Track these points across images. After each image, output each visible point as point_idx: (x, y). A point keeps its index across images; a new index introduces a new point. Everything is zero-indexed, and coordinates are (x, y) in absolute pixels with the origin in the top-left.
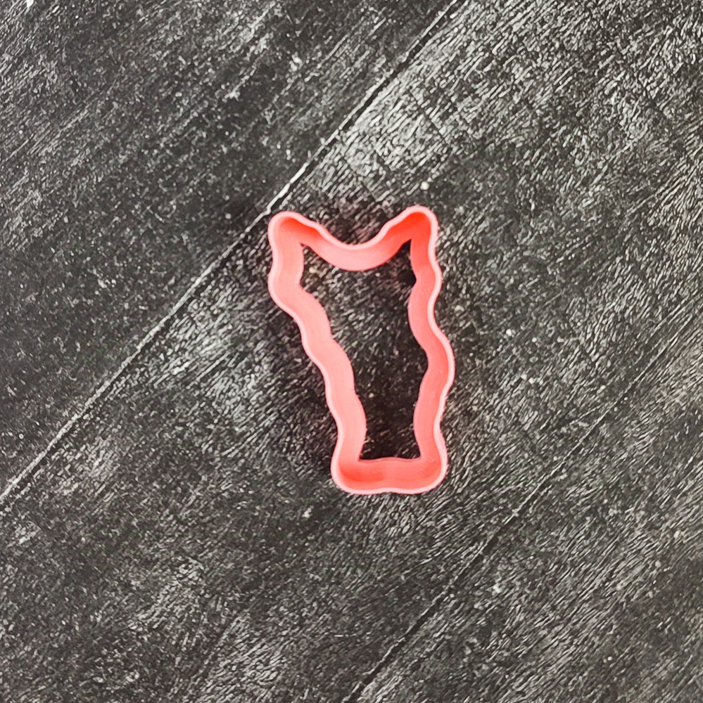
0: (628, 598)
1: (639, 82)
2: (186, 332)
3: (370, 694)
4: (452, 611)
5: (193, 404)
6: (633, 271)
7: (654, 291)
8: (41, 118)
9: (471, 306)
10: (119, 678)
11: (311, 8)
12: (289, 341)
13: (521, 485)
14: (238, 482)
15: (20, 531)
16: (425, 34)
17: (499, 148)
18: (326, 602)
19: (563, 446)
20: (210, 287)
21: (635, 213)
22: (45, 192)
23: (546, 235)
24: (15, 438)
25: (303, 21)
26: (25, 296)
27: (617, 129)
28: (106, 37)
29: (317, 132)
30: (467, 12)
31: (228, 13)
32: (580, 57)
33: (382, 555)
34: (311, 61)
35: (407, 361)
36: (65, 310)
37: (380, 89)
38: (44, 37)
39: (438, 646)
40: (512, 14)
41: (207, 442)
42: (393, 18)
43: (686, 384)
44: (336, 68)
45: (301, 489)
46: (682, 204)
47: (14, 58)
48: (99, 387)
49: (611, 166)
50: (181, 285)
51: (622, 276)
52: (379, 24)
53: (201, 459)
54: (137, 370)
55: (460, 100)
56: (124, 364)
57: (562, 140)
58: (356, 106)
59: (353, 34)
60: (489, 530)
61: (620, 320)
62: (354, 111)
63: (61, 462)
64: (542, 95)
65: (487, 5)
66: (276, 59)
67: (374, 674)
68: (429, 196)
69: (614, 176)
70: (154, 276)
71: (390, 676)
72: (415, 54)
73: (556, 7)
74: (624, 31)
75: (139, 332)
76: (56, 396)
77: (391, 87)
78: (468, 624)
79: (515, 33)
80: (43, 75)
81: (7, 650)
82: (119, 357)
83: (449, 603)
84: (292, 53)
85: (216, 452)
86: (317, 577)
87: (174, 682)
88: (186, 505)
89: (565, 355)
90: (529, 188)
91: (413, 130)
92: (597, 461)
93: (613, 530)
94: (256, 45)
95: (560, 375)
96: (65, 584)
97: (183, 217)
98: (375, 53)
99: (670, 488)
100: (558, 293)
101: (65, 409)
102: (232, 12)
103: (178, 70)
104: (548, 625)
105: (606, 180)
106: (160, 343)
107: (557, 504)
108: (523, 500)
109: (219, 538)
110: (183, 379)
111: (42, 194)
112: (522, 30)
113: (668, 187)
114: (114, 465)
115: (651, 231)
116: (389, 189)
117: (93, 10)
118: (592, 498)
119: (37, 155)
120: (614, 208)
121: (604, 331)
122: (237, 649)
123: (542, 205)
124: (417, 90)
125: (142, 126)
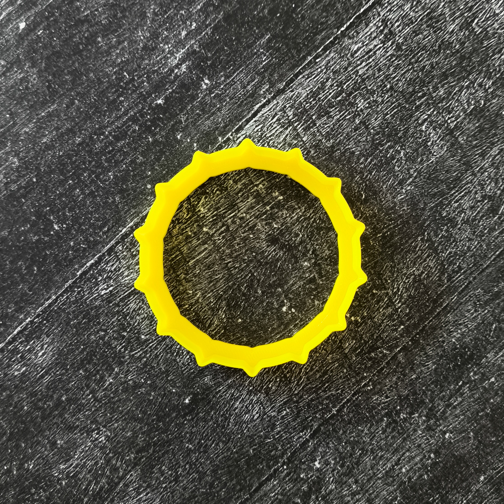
0: (410, 479)
1: (443, 117)
2: (113, 265)
4: (284, 479)
5: (113, 317)
6: (429, 248)
7: (442, 263)
8: (23, 107)
9: (315, 262)
11: (219, 46)
12: (184, 278)
13: (339, 391)
14: (140, 374)
16: (298, 70)
17: (343, 154)
18: (196, 465)
19: (371, 365)
20: (132, 235)
21: (434, 207)
22: (22, 159)
23: (371, 217)
25: (213, 55)
27: (425, 148)
28: (74, 55)
29: (217, 133)
30: (328, 58)
31: (161, 45)
32: (404, 96)
33: (238, 434)
34: (216, 82)
35: (267, 298)
36: (28, 243)
38: (30, 50)
39: (272, 502)
40: (359, 62)
41: (121, 344)
42: (276, 58)
43: (461, 329)
44: (234, 89)
45: (184, 382)
46: (466, 204)
47: (8, 64)
48: (47, 300)
49: (419, 173)
50: (112, 232)
51: (421, 250)
52: (266, 61)
53: (115, 356)
55: (319, 118)
56: (67, 285)
57: (387, 152)
58: (245, 116)
59: (247, 66)
60: (315, 422)
61: (418, 280)
62: (244, 120)
63: (15, 351)
64: (376, 120)
65: (342, 55)
66: (192, 79)
68: (291, 183)
69: (421, 180)
70: (93, 223)
72: (289, 84)
73: (390, 60)
74: (435, 80)
75: (79, 263)
76: (16, 303)
77: (271, 105)
78: (295, 488)
79: (360, 76)
80: (27, 77)
82: (64, 280)
83: (282, 472)
84: (204, 76)
85: (127, 352)
86: (190, 446)
88: (102, 388)
89: (378, 302)
90: (362, 183)
91: (284, 136)
92: (394, 379)
93: (402, 428)
94: (179, 69)
95: (373, 316)
96: (9, 440)
97: (116, 184)
98: (263, 80)
99: (445, 402)
100: (377, 258)
101: (22, 313)
102: (164, 45)
103: (123, 81)
104: (352, 493)
105: (415, 182)
106: (93, 272)
107: (364, 407)
108: (341, 402)
109: (123, 414)
110: (107, 298)
111: (19, 160)
112: (365, 74)
113: (457, 191)
114: (53, 356)
115: (444, 220)
116: (264, 176)
117: (67, 35)
118: (389, 404)
119: (18, 133)
120: (419, 202)
121: (406, 287)
122: (128, 495)
123: (370, 196)
124: (289, 108)
125: (94, 119)
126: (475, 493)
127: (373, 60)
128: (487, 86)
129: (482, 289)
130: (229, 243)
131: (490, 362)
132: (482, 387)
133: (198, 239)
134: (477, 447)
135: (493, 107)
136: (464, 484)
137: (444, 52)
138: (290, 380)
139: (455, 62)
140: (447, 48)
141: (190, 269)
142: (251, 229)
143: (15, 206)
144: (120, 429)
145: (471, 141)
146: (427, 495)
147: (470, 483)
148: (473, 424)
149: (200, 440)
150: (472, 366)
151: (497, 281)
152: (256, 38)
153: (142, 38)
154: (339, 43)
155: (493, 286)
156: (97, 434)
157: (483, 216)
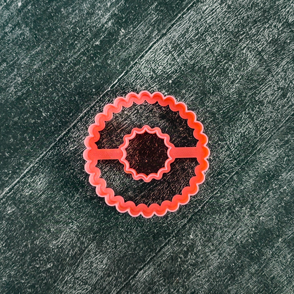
0: (241, 242)
1: (255, 45)
2: (76, 134)
3: (141, 275)
4: (174, 245)
5: (78, 162)
6: (249, 117)
7: (257, 125)
8: (22, 49)
10: (45, 265)
11: (129, 10)
12: (116, 139)
13: (202, 197)
14: (93, 192)
15: (9, 208)
16: (173, 22)
17: (200, 68)
18: (126, 239)
19: (219, 183)
20: (86, 117)
21: (251, 95)
22: (23, 78)
23: (216, 102)
24: (8, 173)
25: (126, 16)
26: (14, 118)
27: (245, 62)
28: (49, 19)
29: (130, 59)
30: (190, 15)
31: (97, 11)
32: (233, 34)
33: (148, 222)
34: (128, 31)
35: (161, 148)
36: (29, 124)
37: (155, 43)
38: (25, 18)
39: (168, 257)
40: (207, 16)
41: (82, 176)
42: (161, 16)
43: (267, 161)
44: (138, 34)
46: (269, 92)
47: (13, 26)
48: (41, 154)
49: (242, 76)
50: (75, 116)
51: (245, 119)
52: (156, 18)
53: (80, 183)
54: (56, 148)
55: (186, 49)
56: (51, 146)
57: (224, 66)
58: (145, 49)
59: (145, 21)
60: (189, 214)
61: (243, 136)
62: (144, 52)
63: (25, 182)
64: (217, 48)
65: (198, 12)
66: (115, 30)
67: (143, 267)
68: (172, 85)
69: (243, 80)
70: (64, 112)
71: (149, 268)
72: (169, 30)
73: (224, 14)
74: (250, 25)
75: (57, 134)
76: (24, 157)
77: (159, 43)
78: (180, 249)
79: (208, 24)
80: (24, 33)
81: (2, 253)
82: (50, 143)
83: (172, 241)
84: (121, 28)
85: (86, 180)
86: (123, 229)
87: (66, 268)
88: (73, 200)
89: (221, 148)
90: (211, 84)
91: (167, 59)
92: (232, 189)
93: (237, 215)
94: (107, 24)
95: (219, 156)
96: (25, 229)
97: (76, 90)
98: (153, 29)
99: (259, 200)
100: (220, 124)
101: (28, 162)
102: (98, 11)
103: (77, 33)
104: (211, 251)
105: (240, 82)
106: (66, 138)
107: (216, 205)
108: (203, 203)
109: (85, 213)
110: (74, 152)
111: (22, 79)
112: (210, 23)
113: (264, 86)
114: (46, 184)
115: (257, 102)
116: (156, 82)
117: (44, 8)
118: (229, 203)
119: (20, 64)
120: (243, 93)
121: (237, 140)
122: (91, 256)
123: (215, 90)
124: (169, 44)
125: (61, 54)
126: (277, 247)
127: (215, 15)
128: (279, 27)
129: (279, 139)
130: (139, 119)
131: (283, 178)
132: (280, 192)
133: (122, 118)
134: (277, 224)
135: (283, 38)
136: (271, 243)
137: (254, 9)
138: (175, 192)
139: (260, 14)
140: (256, 6)
141: (118, 134)
142: (151, 111)
143: (20, 104)
144: (84, 222)
145: (271, 58)
146: (251, 250)
147: (274, 243)
148: (275, 212)
149: (128, 226)
150: (274, 181)
151: (286, 134)
152: (149, 5)
153: (86, 8)
154: (195, 6)
155: (285, 137)
156: (72, 225)
157: (278, 99)
